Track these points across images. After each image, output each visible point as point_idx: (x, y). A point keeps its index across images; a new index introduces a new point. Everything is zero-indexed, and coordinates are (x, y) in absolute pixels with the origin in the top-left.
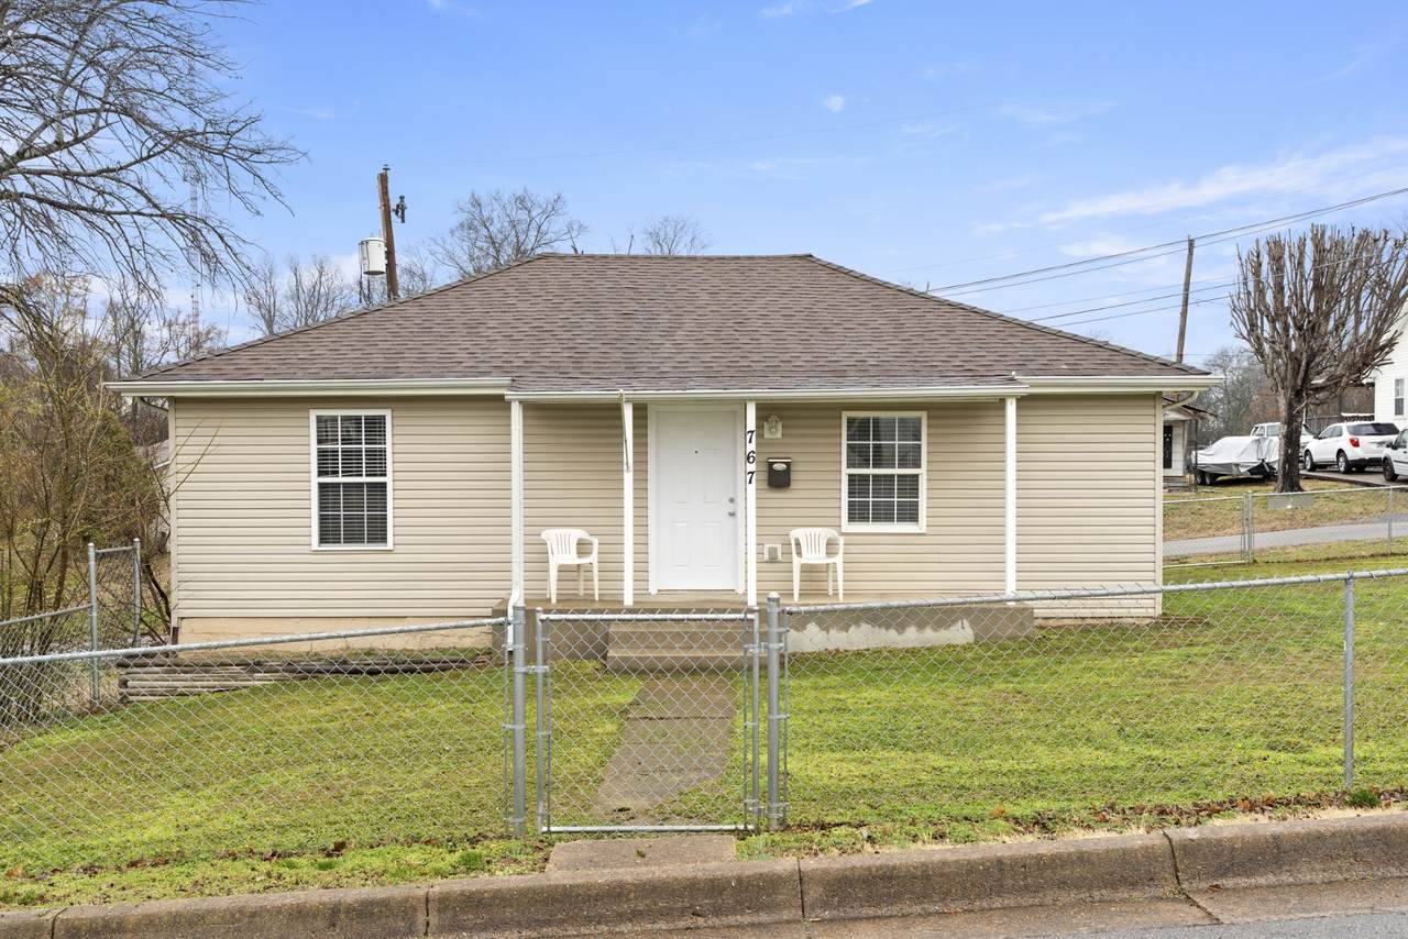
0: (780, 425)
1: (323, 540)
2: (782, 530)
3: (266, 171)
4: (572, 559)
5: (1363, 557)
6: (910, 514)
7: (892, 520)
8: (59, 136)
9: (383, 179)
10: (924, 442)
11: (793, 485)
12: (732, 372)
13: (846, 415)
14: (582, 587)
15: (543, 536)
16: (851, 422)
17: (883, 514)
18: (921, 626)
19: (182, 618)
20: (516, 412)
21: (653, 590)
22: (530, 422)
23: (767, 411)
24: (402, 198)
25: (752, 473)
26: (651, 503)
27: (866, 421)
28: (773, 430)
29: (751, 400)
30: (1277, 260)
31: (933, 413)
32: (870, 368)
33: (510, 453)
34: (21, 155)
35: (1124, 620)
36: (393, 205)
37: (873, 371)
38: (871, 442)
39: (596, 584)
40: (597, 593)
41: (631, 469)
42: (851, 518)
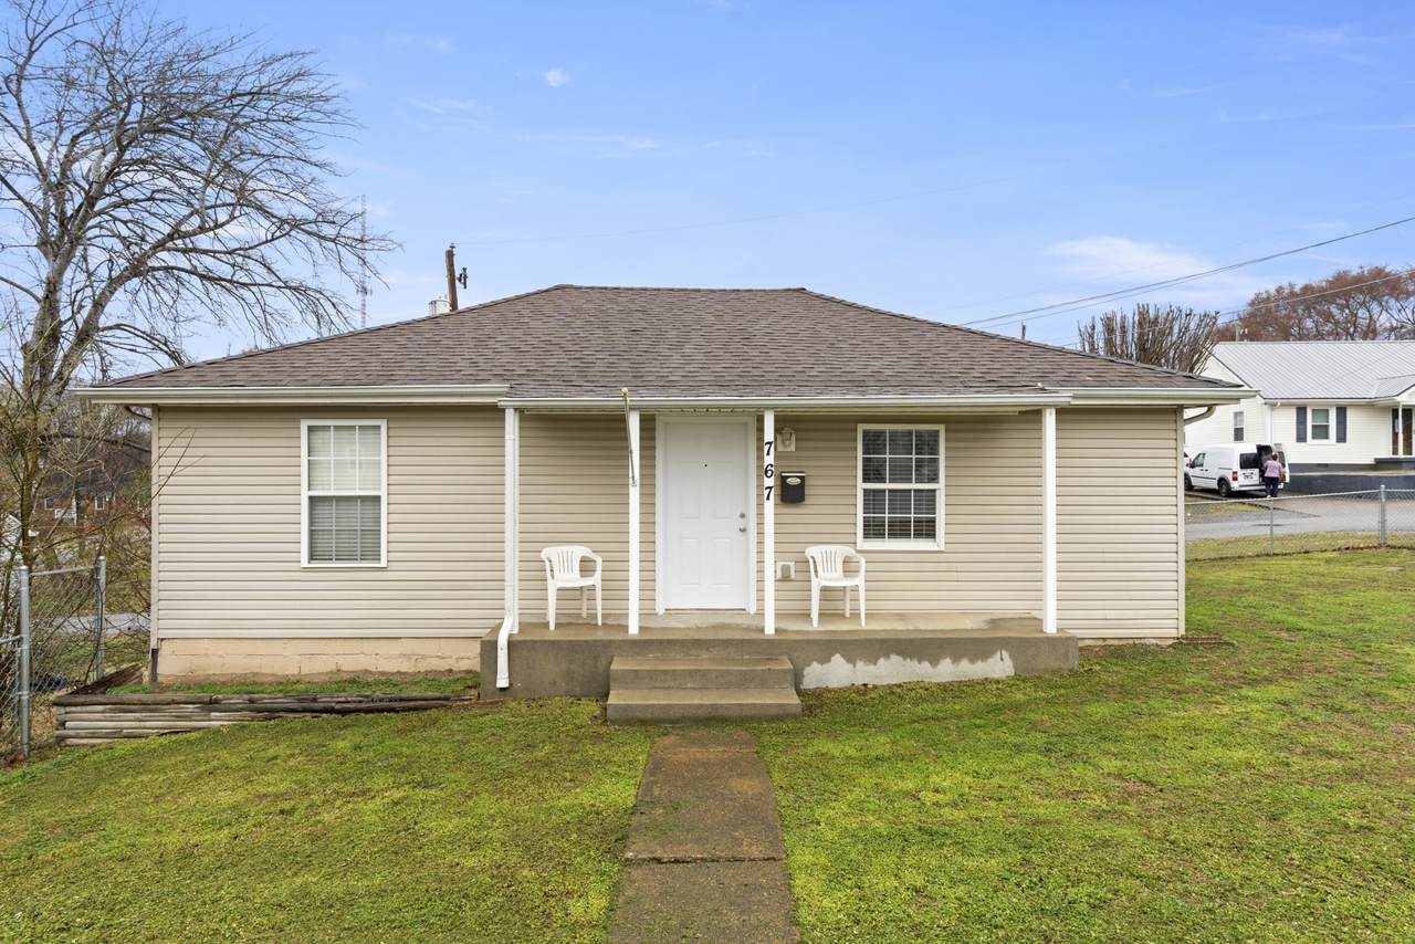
0: (794, 437)
1: (312, 557)
2: (797, 548)
3: (369, 256)
4: (573, 579)
5: (1250, 557)
6: (927, 529)
7: (908, 535)
8: (203, 222)
9: (450, 255)
10: (942, 457)
11: (808, 500)
12: (745, 381)
13: (861, 427)
14: (585, 608)
15: (543, 555)
16: (866, 434)
17: (900, 530)
18: (956, 659)
19: (162, 640)
20: (511, 420)
21: (660, 610)
22: (526, 433)
23: (785, 422)
24: (465, 269)
25: (770, 488)
26: (659, 518)
27: (880, 434)
28: (787, 443)
29: (768, 408)
30: (1110, 330)
31: (952, 426)
32: (889, 378)
33: (504, 466)
34: (171, 237)
35: (1146, 641)
36: (457, 275)
37: (893, 381)
38: (887, 456)
39: (599, 603)
40: (599, 612)
41: (638, 482)
42: (867, 535)
